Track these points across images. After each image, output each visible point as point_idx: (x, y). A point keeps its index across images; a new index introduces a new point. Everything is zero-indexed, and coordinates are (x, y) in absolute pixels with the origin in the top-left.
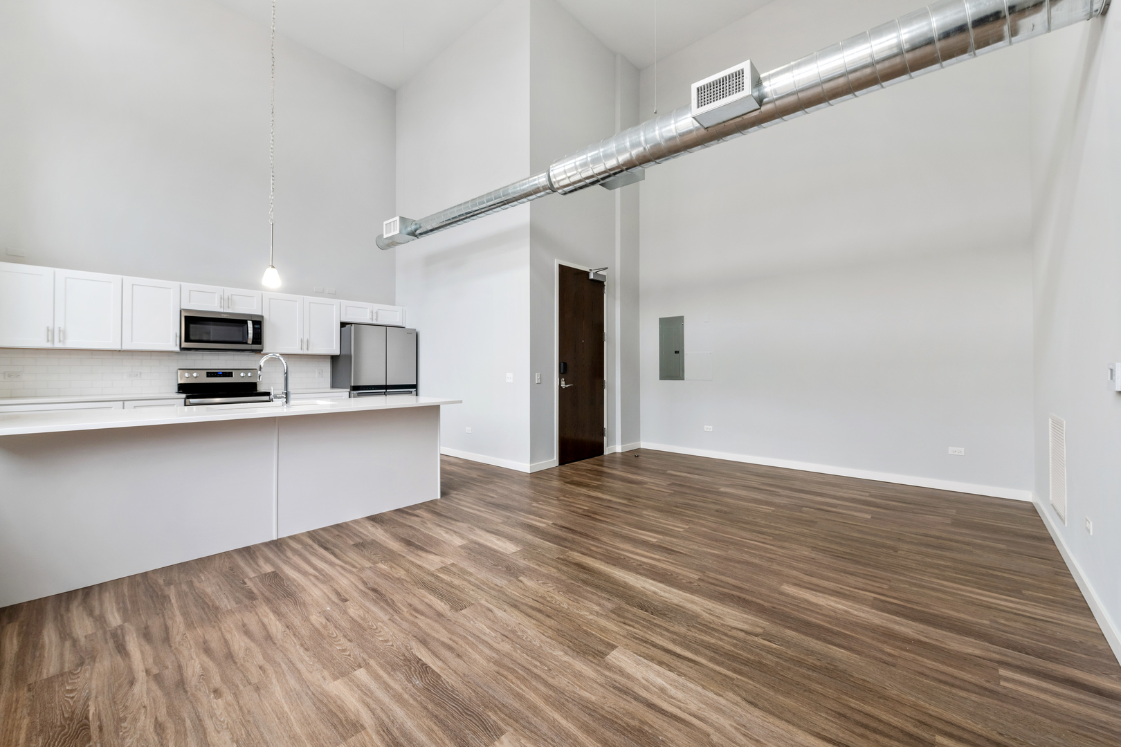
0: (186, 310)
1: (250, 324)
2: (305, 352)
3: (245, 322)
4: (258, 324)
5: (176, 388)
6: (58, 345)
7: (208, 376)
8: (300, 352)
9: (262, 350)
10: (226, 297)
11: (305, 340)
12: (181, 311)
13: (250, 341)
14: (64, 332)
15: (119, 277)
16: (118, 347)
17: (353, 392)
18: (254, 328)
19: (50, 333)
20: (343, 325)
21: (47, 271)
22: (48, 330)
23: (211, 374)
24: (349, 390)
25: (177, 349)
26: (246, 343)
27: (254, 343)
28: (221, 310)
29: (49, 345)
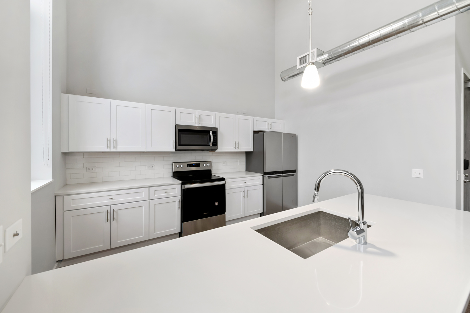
0: (178, 125)
1: (211, 132)
2: (237, 150)
3: (208, 132)
4: (215, 133)
5: (171, 174)
6: (113, 150)
7: (188, 167)
8: (234, 150)
9: (216, 150)
10: (198, 116)
11: (237, 143)
12: (176, 126)
13: (211, 145)
14: (116, 141)
15: (144, 105)
16: (144, 150)
17: (264, 176)
18: (213, 136)
19: (109, 142)
20: (255, 132)
21: (107, 101)
22: (108, 140)
23: (189, 165)
24: (262, 174)
25: (174, 150)
26: (209, 146)
27: (213, 146)
28: (196, 125)
29: (108, 150)
